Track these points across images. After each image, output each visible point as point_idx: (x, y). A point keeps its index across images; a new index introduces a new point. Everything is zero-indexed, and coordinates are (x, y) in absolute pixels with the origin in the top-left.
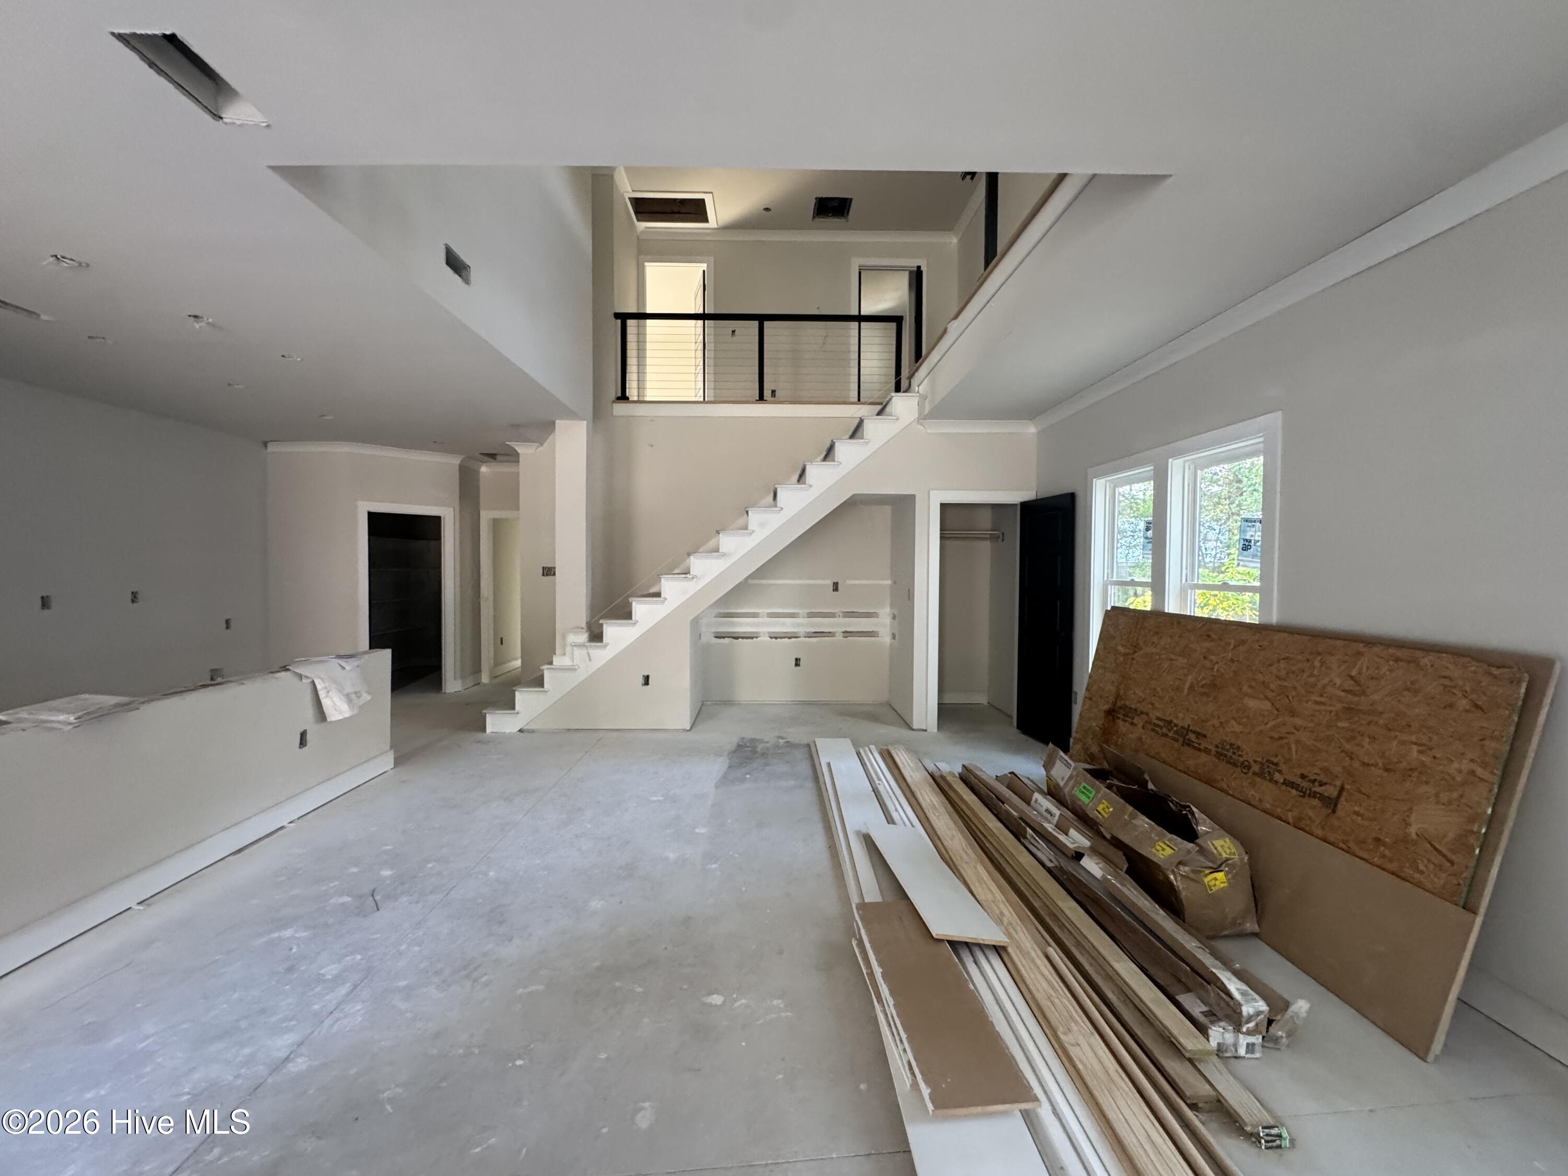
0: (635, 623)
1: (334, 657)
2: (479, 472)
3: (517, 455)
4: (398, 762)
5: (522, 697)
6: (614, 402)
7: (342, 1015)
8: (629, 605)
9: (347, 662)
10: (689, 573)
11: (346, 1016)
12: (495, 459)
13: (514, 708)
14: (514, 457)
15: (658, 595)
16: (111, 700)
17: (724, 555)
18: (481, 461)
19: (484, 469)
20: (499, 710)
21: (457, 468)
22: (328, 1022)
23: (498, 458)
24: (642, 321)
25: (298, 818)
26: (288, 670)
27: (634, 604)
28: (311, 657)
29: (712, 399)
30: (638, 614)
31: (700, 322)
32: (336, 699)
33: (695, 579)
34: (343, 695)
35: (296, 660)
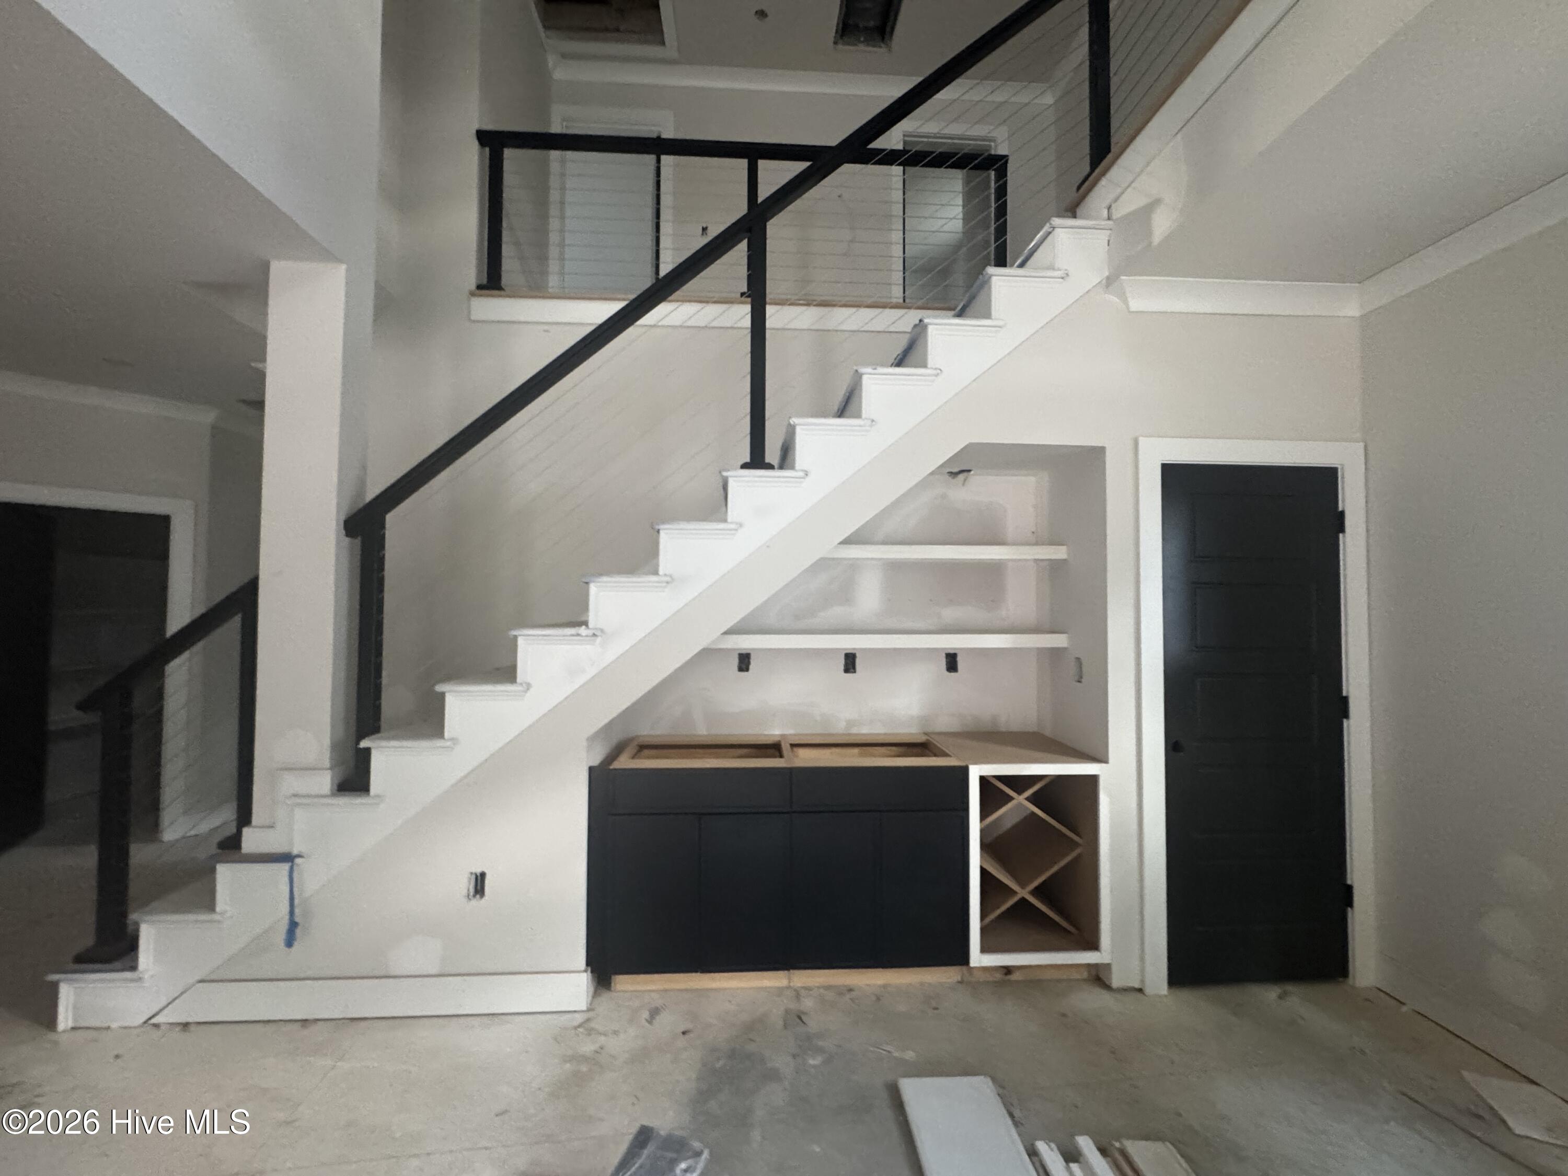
0: (452, 746)
5: (156, 935)
6: (472, 294)
8: (437, 702)
10: (587, 623)
15: (509, 674)
17: (671, 580)
20: (93, 972)
21: (209, 429)
27: (448, 697)
30: (459, 722)
33: (599, 640)
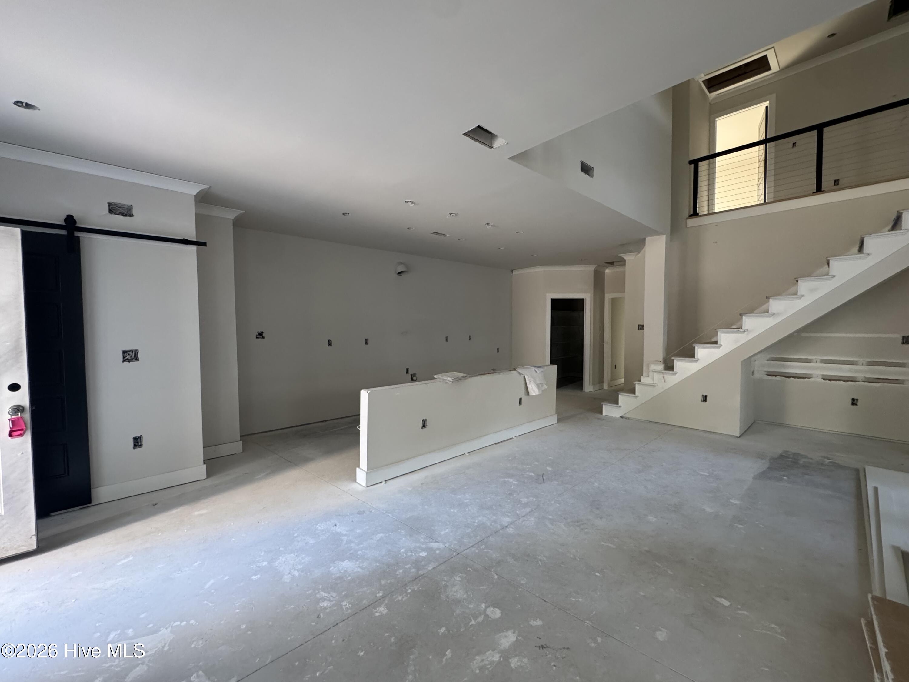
0: (697, 360)
1: (532, 366)
2: (604, 273)
3: (625, 261)
4: (559, 420)
5: (623, 398)
6: (687, 219)
7: (527, 519)
8: (693, 349)
9: (538, 369)
10: (742, 328)
11: (528, 520)
12: (613, 265)
13: (618, 404)
14: (623, 262)
15: (716, 343)
16: (461, 375)
17: (774, 314)
18: (606, 267)
19: (607, 271)
20: (610, 404)
21: (593, 271)
22: (521, 519)
23: (615, 264)
24: (711, 160)
25: (518, 436)
26: (515, 370)
27: (696, 348)
28: (524, 365)
29: (772, 200)
30: (699, 354)
31: (763, 147)
32: (533, 385)
33: (746, 332)
34: (536, 384)
35: (520, 366)
